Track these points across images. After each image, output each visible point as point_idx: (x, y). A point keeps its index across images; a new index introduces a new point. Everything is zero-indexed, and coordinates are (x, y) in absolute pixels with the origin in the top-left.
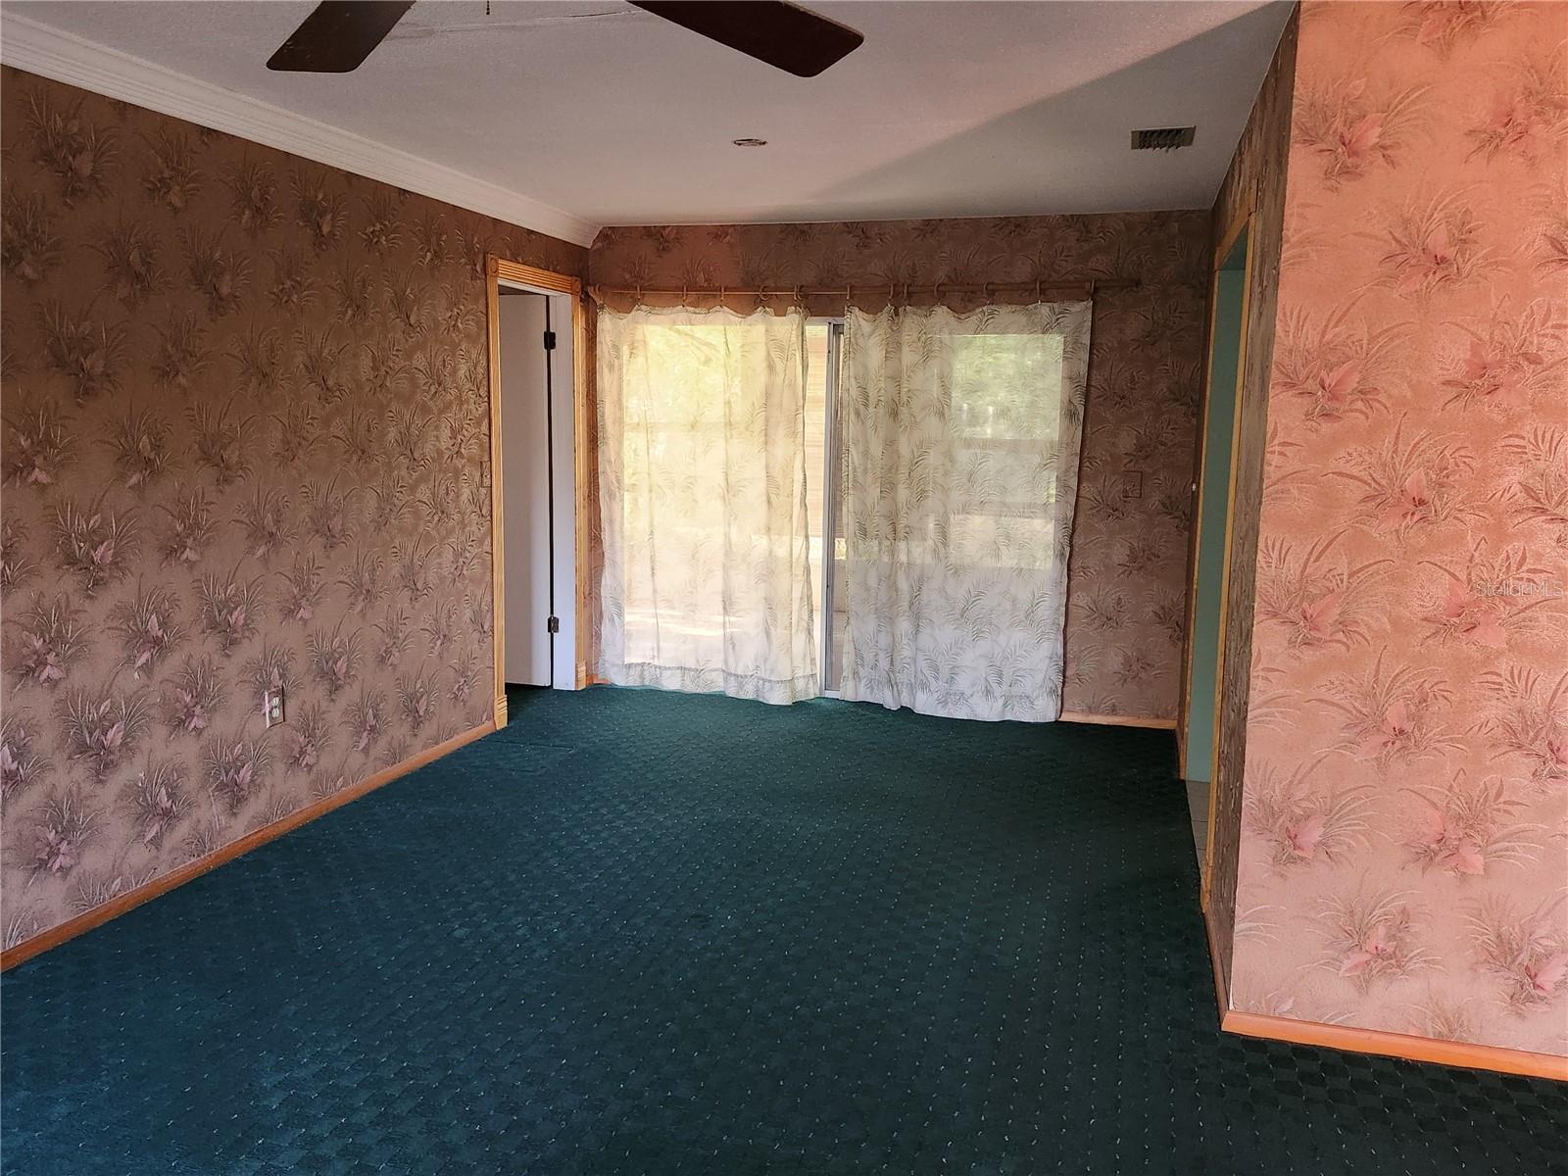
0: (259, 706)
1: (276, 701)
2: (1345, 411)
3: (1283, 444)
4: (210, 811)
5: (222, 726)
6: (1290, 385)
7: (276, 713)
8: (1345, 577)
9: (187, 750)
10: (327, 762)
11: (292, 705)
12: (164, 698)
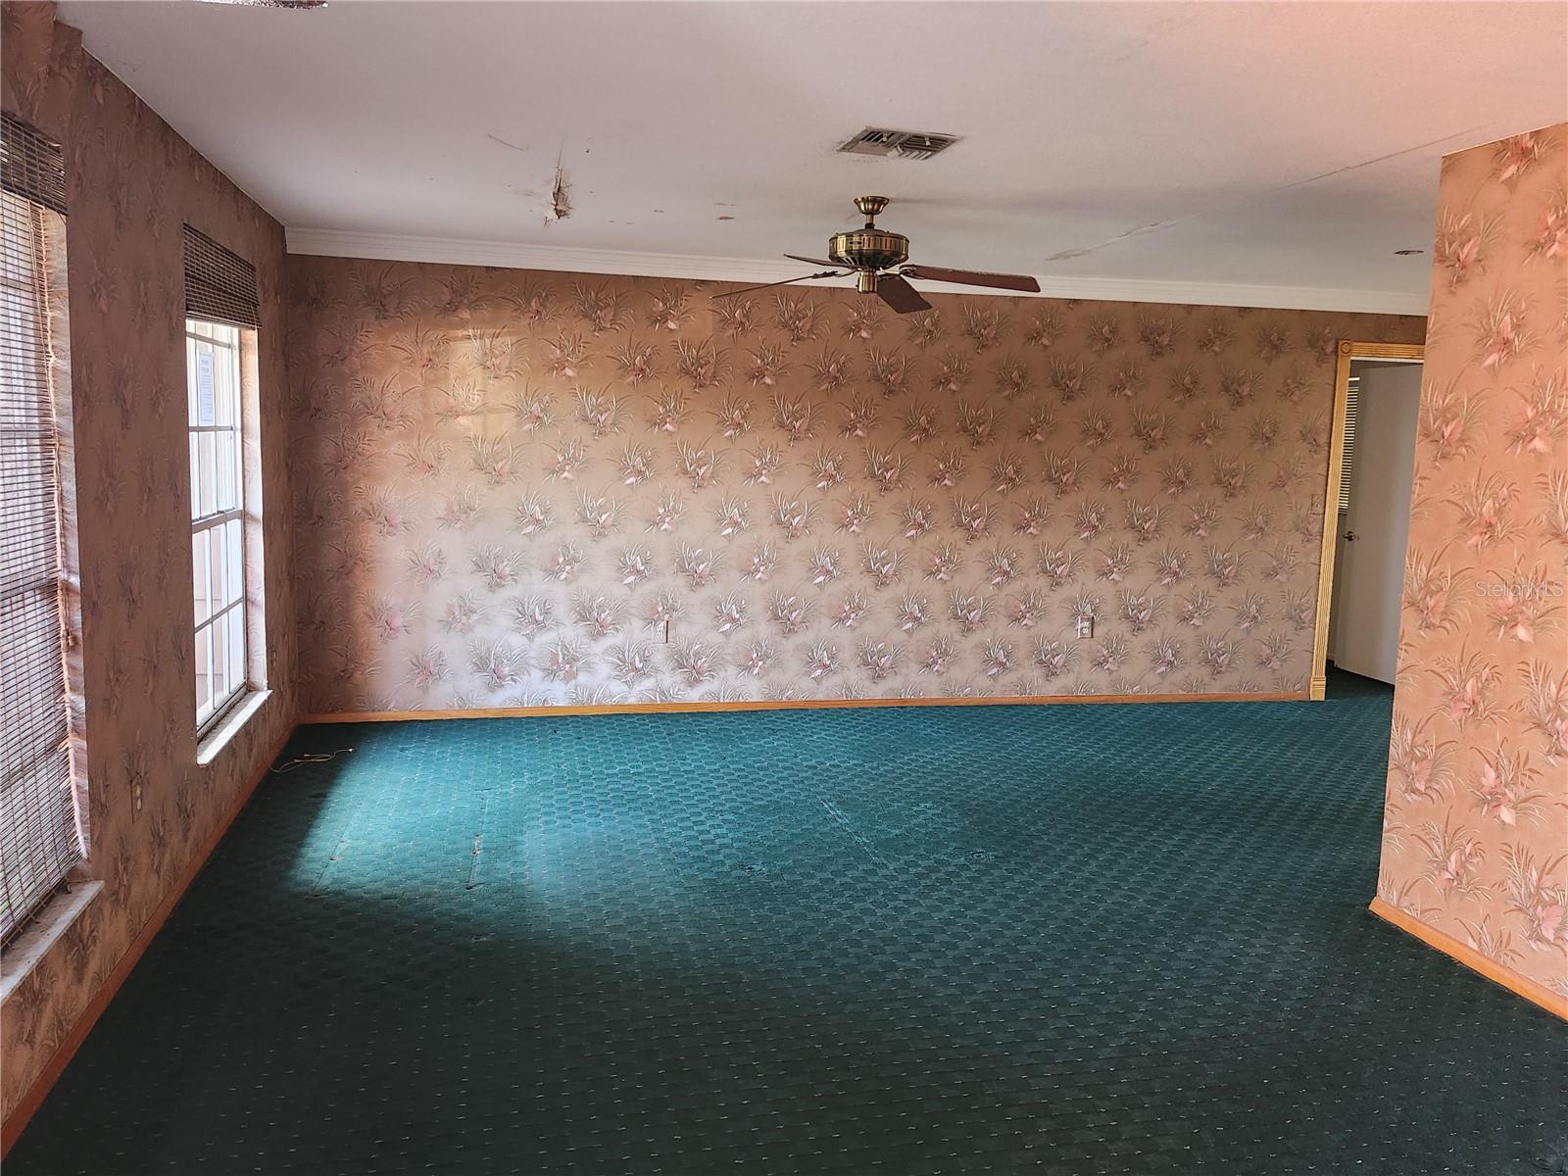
0: (1073, 624)
1: (1087, 624)
2: (1454, 455)
3: (1421, 478)
4: (1034, 674)
5: (1045, 627)
6: (1427, 435)
7: (1086, 631)
8: (1449, 579)
9: (1018, 634)
10: (1125, 671)
11: (1099, 631)
12: (1007, 603)
